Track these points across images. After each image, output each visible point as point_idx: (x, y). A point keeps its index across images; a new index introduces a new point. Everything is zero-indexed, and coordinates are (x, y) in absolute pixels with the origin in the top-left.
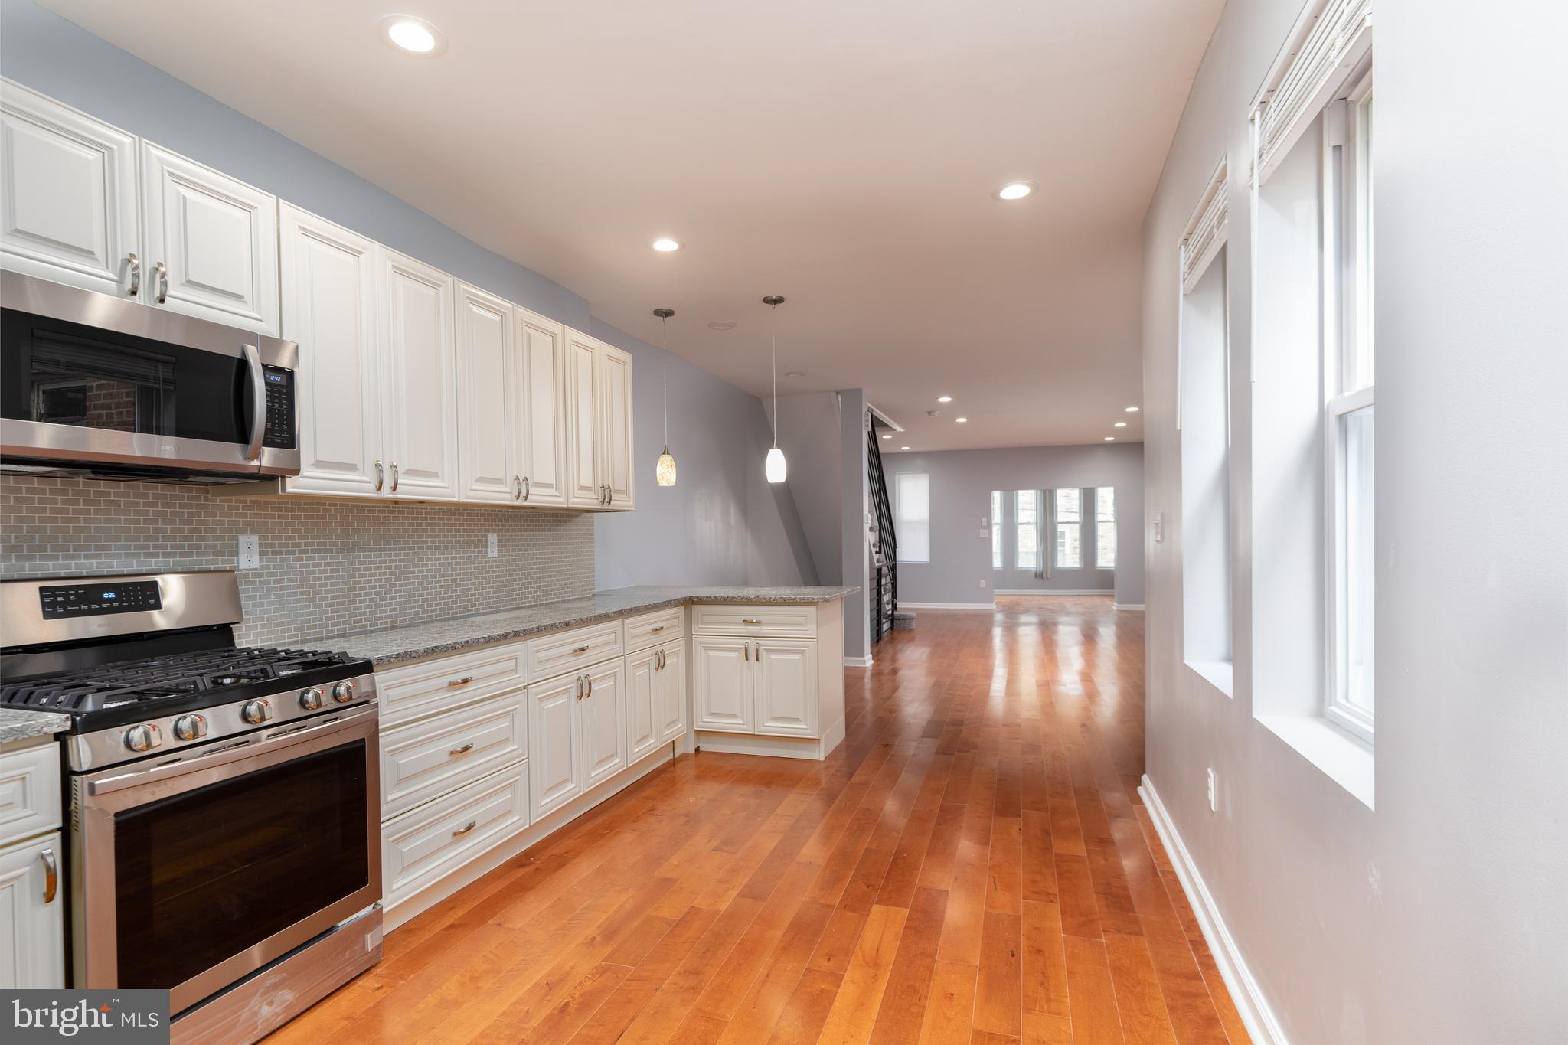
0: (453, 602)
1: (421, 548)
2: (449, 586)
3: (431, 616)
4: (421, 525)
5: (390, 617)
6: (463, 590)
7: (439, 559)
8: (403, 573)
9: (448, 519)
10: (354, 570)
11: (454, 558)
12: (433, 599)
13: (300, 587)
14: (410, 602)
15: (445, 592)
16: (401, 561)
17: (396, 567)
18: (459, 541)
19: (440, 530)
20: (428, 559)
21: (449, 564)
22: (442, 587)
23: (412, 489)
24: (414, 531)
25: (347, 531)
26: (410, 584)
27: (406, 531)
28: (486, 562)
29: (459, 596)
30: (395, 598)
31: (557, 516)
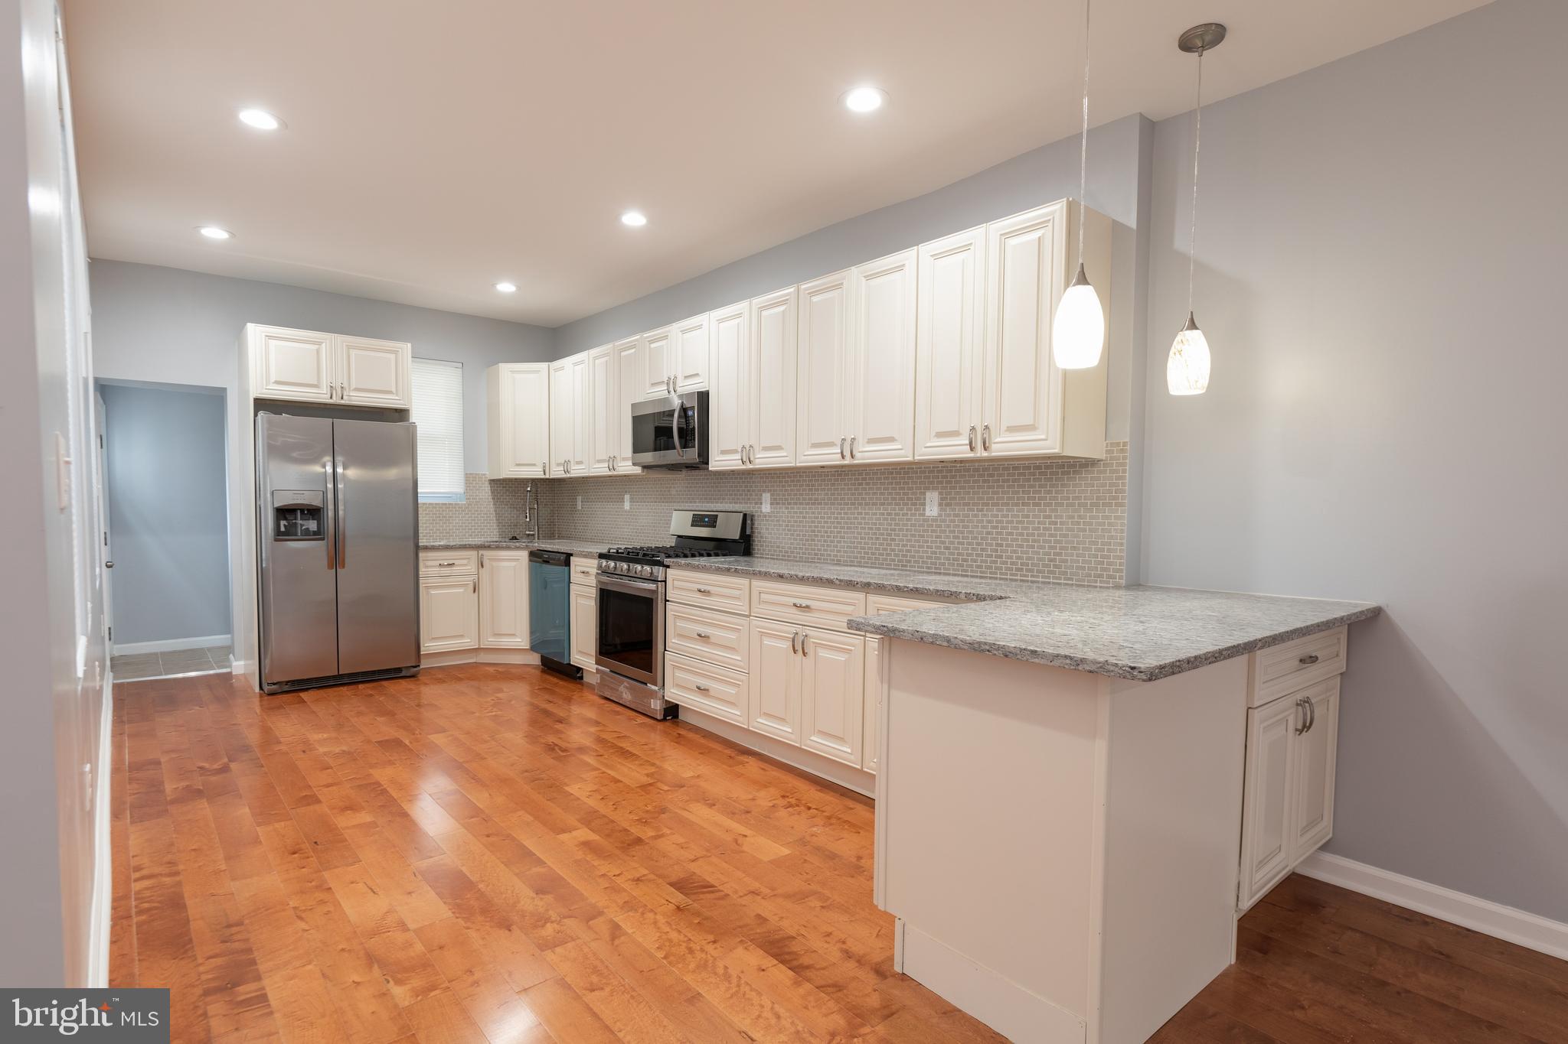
0: (887, 555)
1: (860, 504)
2: (884, 539)
3: (867, 563)
4: (861, 484)
5: (836, 556)
6: (898, 545)
7: (875, 514)
8: (846, 523)
9: (885, 478)
10: (815, 518)
11: (889, 514)
12: (869, 548)
13: (787, 526)
14: (851, 547)
15: (881, 544)
16: (845, 513)
17: (842, 518)
18: (895, 499)
19: (878, 489)
20: (866, 514)
21: (884, 519)
22: (877, 539)
23: (764, 460)
24: (856, 489)
25: (811, 490)
26: (851, 533)
27: (849, 489)
28: (924, 520)
29: (893, 550)
30: (840, 542)
31: (1038, 467)
